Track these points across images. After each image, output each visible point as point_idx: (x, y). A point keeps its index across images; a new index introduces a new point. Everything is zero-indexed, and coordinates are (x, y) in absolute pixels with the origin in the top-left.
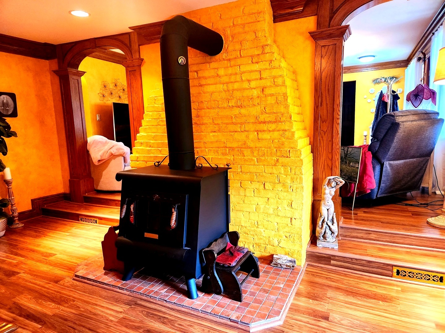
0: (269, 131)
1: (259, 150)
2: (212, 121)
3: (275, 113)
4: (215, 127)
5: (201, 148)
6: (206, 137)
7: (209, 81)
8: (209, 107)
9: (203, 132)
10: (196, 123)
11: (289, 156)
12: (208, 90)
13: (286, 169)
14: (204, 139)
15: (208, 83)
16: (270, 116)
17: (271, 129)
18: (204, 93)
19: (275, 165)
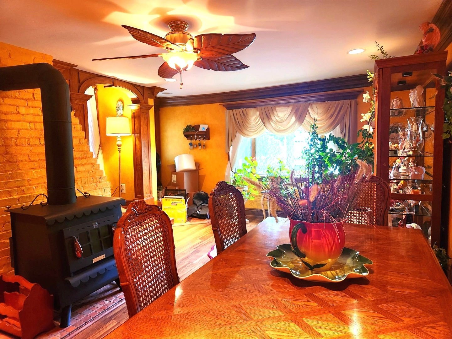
0: (82, 164)
1: (81, 180)
2: (28, 158)
3: (81, 151)
4: (35, 164)
5: (25, 186)
6: (27, 174)
7: (10, 117)
8: (18, 144)
9: (20, 170)
10: (9, 161)
11: (101, 181)
12: (13, 126)
13: (102, 190)
14: (26, 176)
15: (10, 119)
16: (79, 154)
17: (83, 163)
18: (8, 129)
19: (95, 189)
